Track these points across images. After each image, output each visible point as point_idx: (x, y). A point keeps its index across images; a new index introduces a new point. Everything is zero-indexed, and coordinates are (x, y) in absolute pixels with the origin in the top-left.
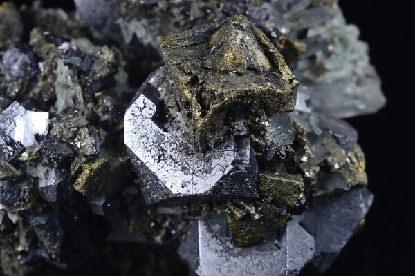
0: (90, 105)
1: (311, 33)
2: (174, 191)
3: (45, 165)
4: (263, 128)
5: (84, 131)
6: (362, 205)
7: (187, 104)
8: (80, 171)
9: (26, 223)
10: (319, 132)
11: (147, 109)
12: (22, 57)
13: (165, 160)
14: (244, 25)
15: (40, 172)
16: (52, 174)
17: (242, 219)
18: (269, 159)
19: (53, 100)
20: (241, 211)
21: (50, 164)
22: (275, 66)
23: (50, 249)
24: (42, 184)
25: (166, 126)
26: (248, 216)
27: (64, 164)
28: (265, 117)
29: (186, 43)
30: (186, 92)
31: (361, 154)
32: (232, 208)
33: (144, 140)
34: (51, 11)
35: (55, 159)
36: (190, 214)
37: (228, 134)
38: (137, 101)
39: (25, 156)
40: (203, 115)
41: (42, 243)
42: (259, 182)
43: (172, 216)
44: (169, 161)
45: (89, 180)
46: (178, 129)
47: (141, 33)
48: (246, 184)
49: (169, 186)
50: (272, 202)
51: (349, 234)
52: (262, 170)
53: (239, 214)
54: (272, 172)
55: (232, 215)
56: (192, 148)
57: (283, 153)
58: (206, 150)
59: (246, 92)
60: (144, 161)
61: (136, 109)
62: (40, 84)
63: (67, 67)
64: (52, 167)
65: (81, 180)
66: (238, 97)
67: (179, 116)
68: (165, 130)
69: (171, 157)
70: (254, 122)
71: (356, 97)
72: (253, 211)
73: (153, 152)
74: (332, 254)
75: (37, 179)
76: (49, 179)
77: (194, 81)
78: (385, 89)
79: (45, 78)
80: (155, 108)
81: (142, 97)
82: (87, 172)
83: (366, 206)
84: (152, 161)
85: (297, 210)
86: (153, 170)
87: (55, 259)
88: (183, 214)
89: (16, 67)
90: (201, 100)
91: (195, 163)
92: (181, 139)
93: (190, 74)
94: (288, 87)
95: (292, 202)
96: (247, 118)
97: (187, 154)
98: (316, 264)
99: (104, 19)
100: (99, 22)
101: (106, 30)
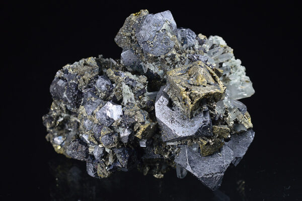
0: (137, 101)
1: (224, 65)
2: (179, 135)
3: (123, 127)
4: (214, 107)
5: (138, 112)
6: (251, 137)
7: (184, 100)
8: (139, 129)
9: (113, 152)
10: (232, 107)
11: (165, 102)
12: (106, 82)
13: (174, 122)
14: (203, 65)
15: (121, 130)
16: (126, 131)
17: (206, 145)
18: (217, 119)
19: (122, 100)
20: (206, 142)
21: (126, 127)
22: (216, 82)
23: (122, 163)
24: (122, 135)
25: (173, 108)
26: (208, 143)
27: (131, 127)
28: (215, 103)
29: (179, 74)
30: (184, 95)
31: (249, 115)
32: (202, 140)
33: (164, 115)
34: (107, 59)
35: (128, 125)
36: (181, 144)
37: (200, 110)
38: (160, 99)
39: (114, 124)
40: (192, 103)
41: (118, 161)
42: (213, 129)
43: (172, 146)
44: (176, 123)
45: (143, 133)
46: (179, 109)
47: (152, 69)
48: (208, 130)
49: (177, 133)
50: (218, 137)
51: (246, 149)
52: (213, 124)
53: (205, 143)
54: (217, 125)
55: (202, 143)
56: (185, 117)
57: (222, 117)
58: (192, 117)
59: (208, 93)
60: (165, 123)
61: (160, 102)
62: (114, 93)
63: (127, 86)
64: (126, 128)
65: (140, 133)
66: (205, 96)
67: (178, 104)
68: (173, 110)
69: (176, 121)
70: (210, 105)
71: (242, 91)
72: (211, 141)
73: (169, 120)
74: (240, 158)
75: (119, 133)
76: (125, 133)
77: (187, 90)
78: (254, 86)
79: (116, 90)
80: (168, 101)
81: (162, 97)
82: (142, 129)
83: (253, 137)
84: (169, 123)
85: (227, 140)
86: (169, 127)
87: (124, 167)
88: (178, 145)
89: (103, 87)
90: (190, 97)
91: (187, 123)
92: (180, 114)
93: (185, 87)
94: (223, 90)
95: (225, 137)
96: (207, 104)
97: (184, 119)
98: (233, 163)
99: (134, 63)
100: (132, 64)
101: (135, 68)
